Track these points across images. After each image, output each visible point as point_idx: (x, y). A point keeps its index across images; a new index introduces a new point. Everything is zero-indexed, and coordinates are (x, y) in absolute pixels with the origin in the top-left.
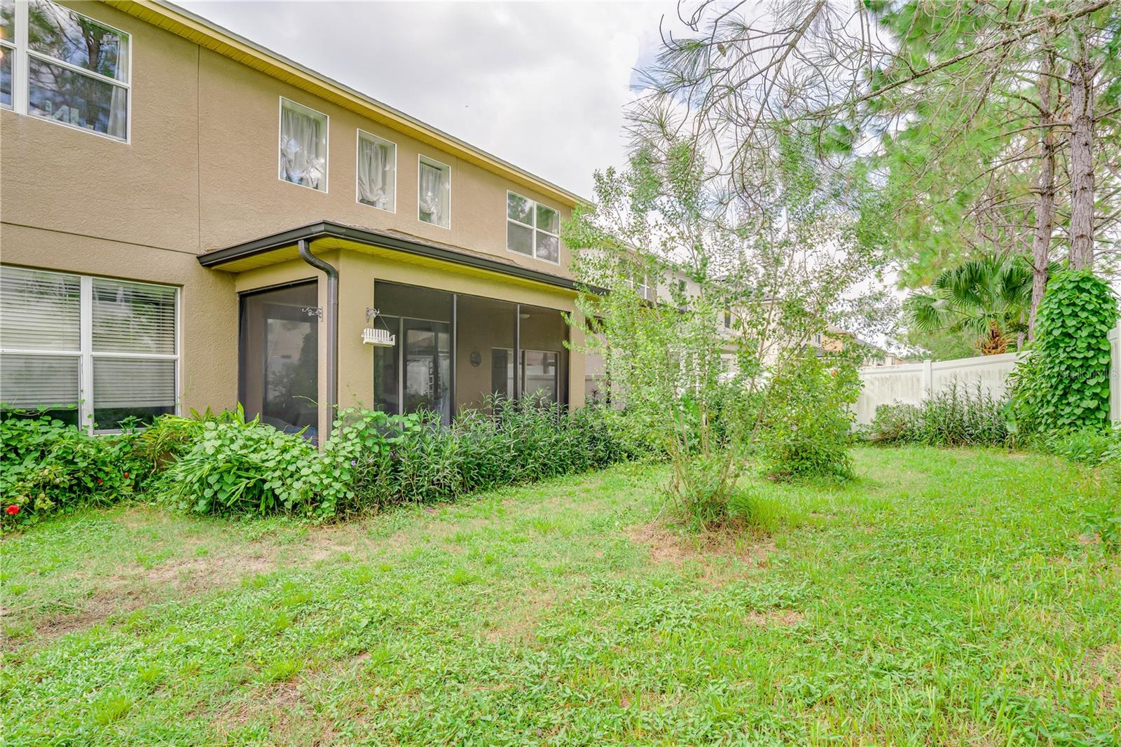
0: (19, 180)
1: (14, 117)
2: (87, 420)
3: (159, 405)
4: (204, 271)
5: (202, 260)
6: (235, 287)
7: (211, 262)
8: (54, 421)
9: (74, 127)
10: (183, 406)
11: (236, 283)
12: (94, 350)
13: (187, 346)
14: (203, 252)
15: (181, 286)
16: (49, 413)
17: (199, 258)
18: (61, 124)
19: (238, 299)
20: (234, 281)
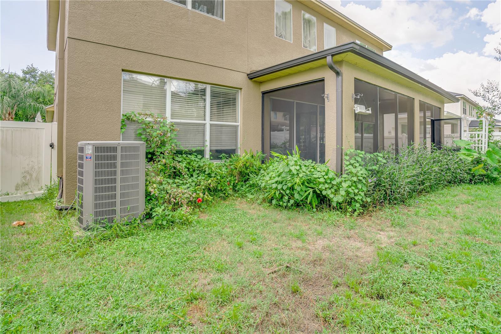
0: (188, 39)
1: (188, 11)
2: (207, 154)
3: (231, 148)
4: (249, 81)
5: (250, 76)
6: (260, 89)
7: (253, 77)
8: (198, 156)
9: (206, 14)
10: (242, 149)
11: (261, 88)
12: (211, 121)
13: (244, 118)
14: (249, 73)
15: (241, 89)
16: (196, 151)
17: (247, 75)
18: (202, 13)
19: (261, 95)
20: (260, 86)
